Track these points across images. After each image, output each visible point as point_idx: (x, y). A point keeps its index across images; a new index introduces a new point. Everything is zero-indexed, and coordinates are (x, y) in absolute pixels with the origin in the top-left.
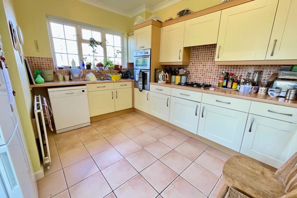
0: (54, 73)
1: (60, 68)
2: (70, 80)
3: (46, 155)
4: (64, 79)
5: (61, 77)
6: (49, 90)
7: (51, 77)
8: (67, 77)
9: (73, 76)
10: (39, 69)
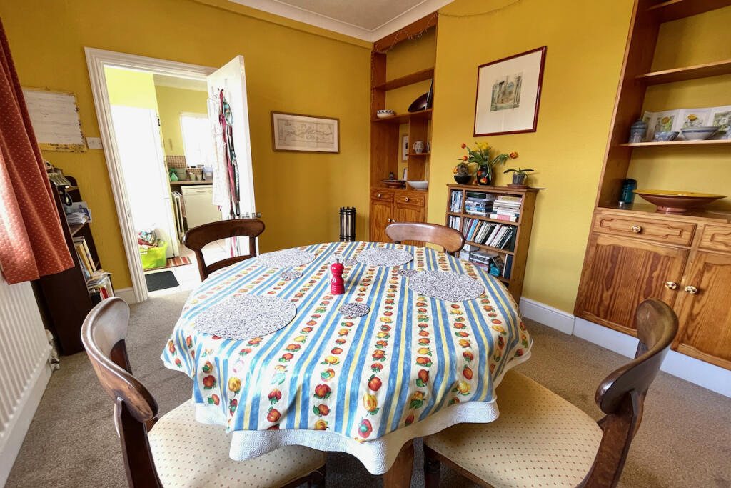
0: (186, 172)
1: (192, 167)
2: (203, 179)
3: (181, 231)
4: (196, 179)
5: (193, 176)
6: (182, 187)
7: (183, 176)
8: (199, 177)
9: (206, 176)
10: (174, 168)
